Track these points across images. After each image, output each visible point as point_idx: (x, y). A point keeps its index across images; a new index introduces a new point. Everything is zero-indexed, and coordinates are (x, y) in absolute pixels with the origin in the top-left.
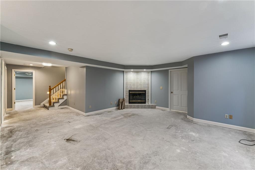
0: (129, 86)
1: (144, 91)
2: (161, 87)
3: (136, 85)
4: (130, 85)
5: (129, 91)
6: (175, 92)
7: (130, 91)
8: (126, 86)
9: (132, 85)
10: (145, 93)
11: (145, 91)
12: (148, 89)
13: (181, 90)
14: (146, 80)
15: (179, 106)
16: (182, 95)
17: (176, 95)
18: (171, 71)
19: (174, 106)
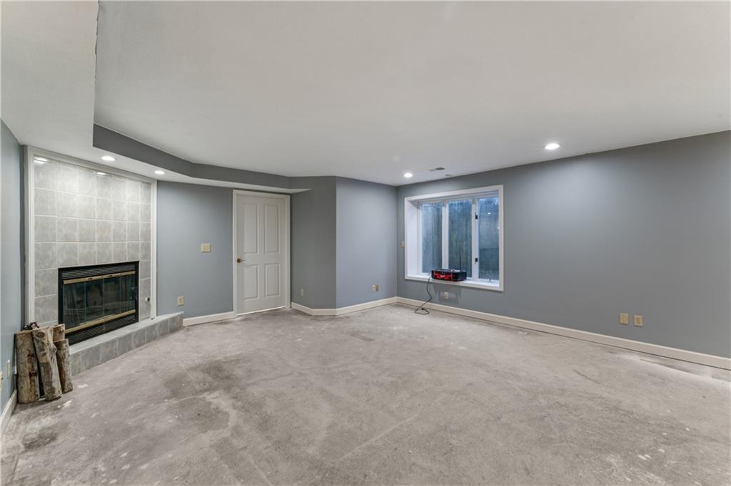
0: (58, 244)
1: (133, 266)
2: (205, 247)
3: (97, 237)
4: (67, 238)
5: (61, 270)
6: (247, 259)
7: (65, 275)
8: (37, 246)
9: (77, 235)
10: (136, 276)
11: (136, 264)
12: (147, 256)
13: (265, 252)
14: (139, 216)
15: (258, 298)
16: (266, 266)
17: (251, 265)
18: (238, 195)
19: (246, 300)
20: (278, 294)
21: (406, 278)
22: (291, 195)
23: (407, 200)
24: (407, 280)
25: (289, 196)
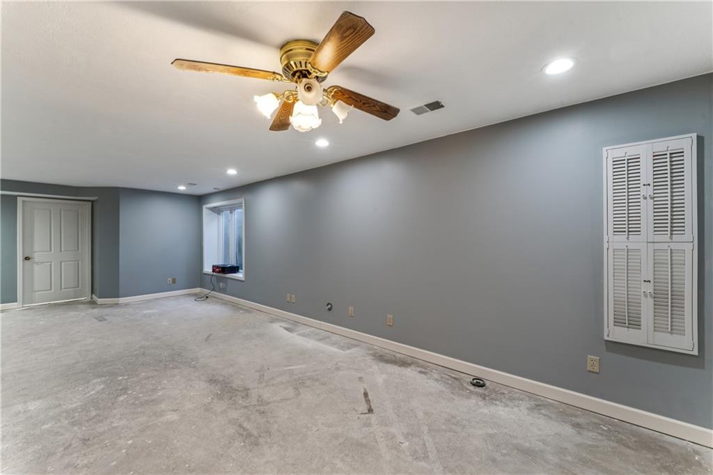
6: (37, 257)
13: (61, 251)
15: (53, 291)
16: (63, 263)
17: (42, 263)
18: (23, 201)
19: (37, 293)
20: (78, 287)
21: (204, 272)
22: (93, 202)
23: (204, 207)
24: (205, 274)
25: (90, 203)
